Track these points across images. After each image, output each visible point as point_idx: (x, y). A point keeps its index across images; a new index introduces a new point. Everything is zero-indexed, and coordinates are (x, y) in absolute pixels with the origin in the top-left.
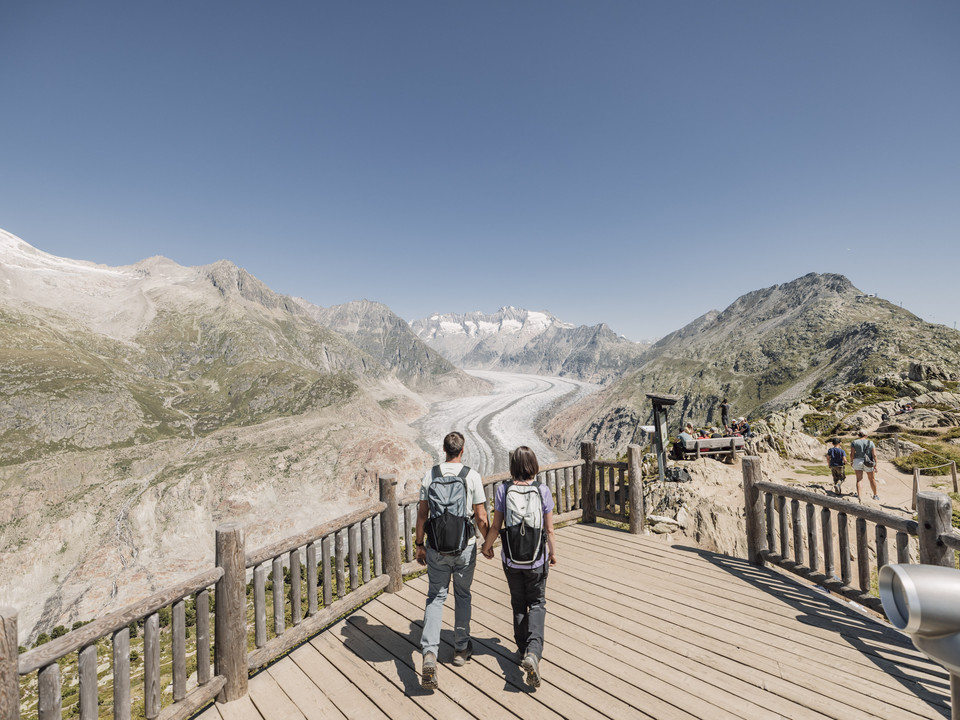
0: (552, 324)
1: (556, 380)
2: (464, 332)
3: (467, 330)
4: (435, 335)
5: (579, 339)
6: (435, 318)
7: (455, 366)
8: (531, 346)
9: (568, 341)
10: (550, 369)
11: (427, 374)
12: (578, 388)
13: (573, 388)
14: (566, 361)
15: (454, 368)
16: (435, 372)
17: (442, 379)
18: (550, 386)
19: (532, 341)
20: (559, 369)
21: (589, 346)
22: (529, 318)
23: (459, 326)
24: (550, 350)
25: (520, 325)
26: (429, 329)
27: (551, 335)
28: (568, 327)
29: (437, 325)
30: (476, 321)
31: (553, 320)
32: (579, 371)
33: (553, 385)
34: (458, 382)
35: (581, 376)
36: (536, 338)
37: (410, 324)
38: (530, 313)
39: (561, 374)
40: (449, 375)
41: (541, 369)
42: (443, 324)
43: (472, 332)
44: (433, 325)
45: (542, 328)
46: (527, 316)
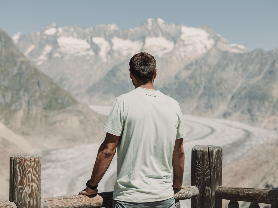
0: (215, 46)
1: (217, 123)
2: (91, 53)
3: (96, 49)
4: (50, 55)
5: (251, 68)
6: (51, 31)
7: (78, 99)
8: (185, 74)
9: (236, 69)
10: (209, 107)
11: (36, 111)
12: (248, 135)
13: (241, 135)
14: (233, 98)
15: (75, 102)
16: (49, 107)
17: (58, 117)
18: (209, 130)
19: (187, 68)
20: (223, 107)
21: (264, 78)
22: (183, 37)
23: (84, 44)
24: (210, 81)
25: (170, 46)
26: (41, 47)
27: (213, 61)
28: (236, 51)
29: (53, 41)
30: (109, 39)
31: (217, 40)
32: (250, 111)
33: (213, 130)
34: (81, 122)
35: (253, 120)
36: (191, 65)
37: (15, 38)
38: (184, 29)
39: (225, 115)
40: (69, 112)
41: (197, 108)
42: (63, 41)
43: (103, 53)
44: (48, 42)
45: (201, 50)
46: (180, 33)
